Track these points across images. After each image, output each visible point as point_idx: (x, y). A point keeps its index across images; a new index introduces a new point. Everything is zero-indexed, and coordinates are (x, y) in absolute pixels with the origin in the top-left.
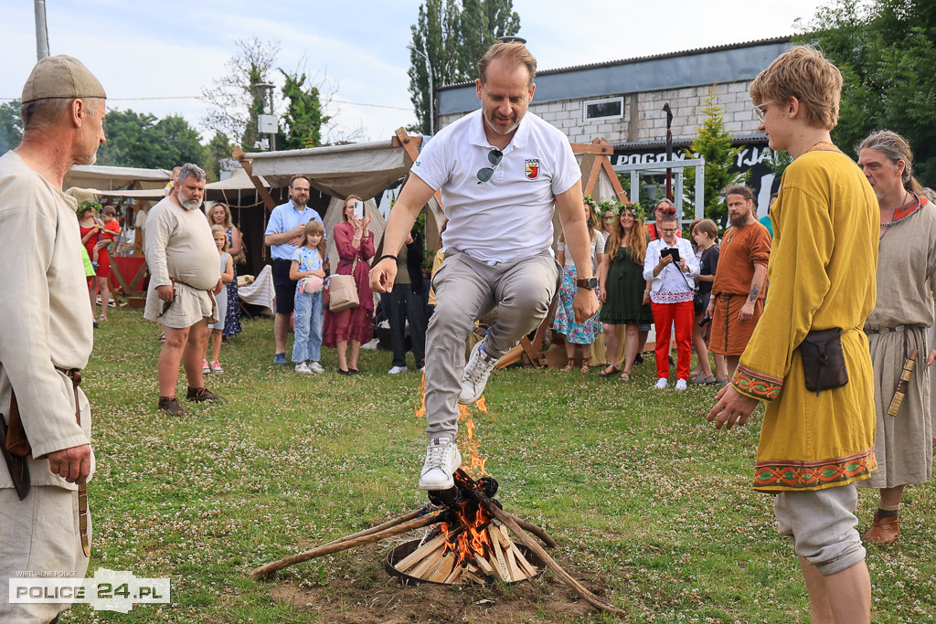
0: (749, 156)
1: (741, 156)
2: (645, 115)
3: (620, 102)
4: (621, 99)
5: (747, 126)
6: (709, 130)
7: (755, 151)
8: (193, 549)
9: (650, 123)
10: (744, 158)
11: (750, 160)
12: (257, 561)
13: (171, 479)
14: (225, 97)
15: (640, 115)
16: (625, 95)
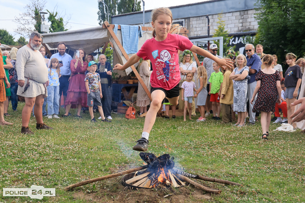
0: (234, 40)
1: (231, 40)
2: (193, 26)
3: (183, 22)
4: (184, 20)
5: (232, 30)
6: (219, 30)
7: (237, 38)
8: (35, 180)
9: (195, 29)
10: (233, 41)
11: (235, 42)
12: (65, 184)
13: (20, 156)
14: (24, 21)
15: (191, 26)
16: (185, 19)
